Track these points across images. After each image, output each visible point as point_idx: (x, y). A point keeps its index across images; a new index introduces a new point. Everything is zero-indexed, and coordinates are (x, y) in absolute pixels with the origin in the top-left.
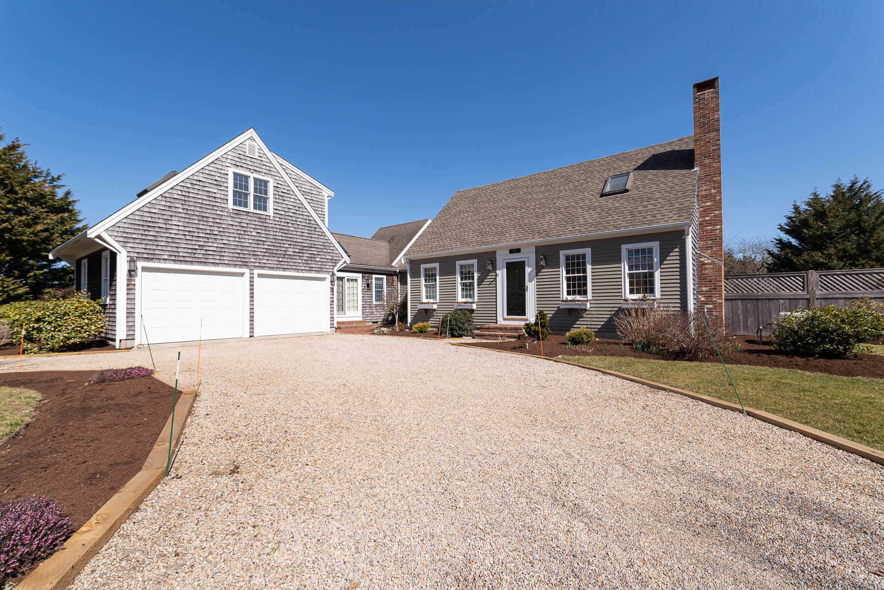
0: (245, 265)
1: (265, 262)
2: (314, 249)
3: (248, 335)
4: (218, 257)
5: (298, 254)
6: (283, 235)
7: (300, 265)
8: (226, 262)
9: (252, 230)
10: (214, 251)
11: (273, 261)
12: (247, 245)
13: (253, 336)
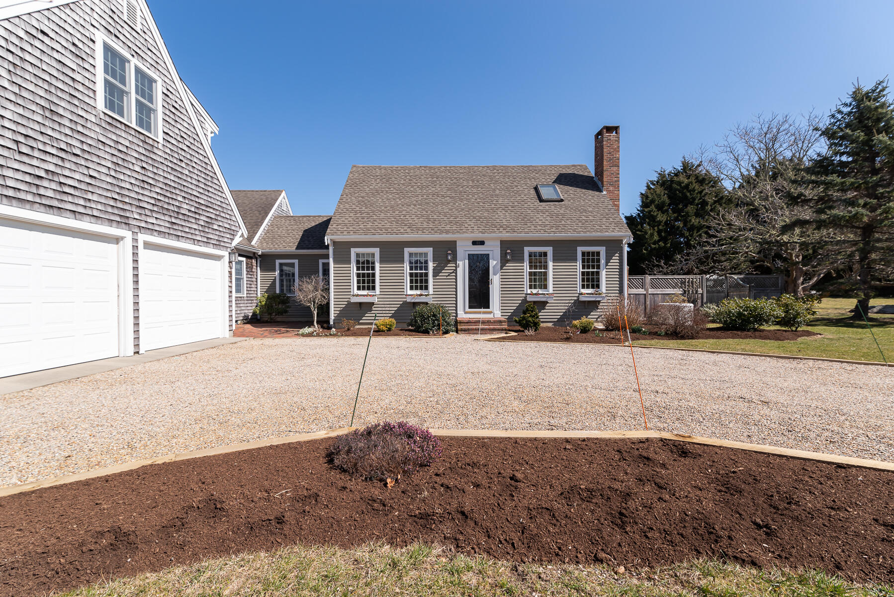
0: (124, 222)
1: (154, 221)
2: (211, 210)
3: (131, 351)
4: (82, 202)
5: (194, 216)
6: (176, 180)
7: (197, 233)
8: (96, 213)
9: (134, 161)
10: (75, 187)
11: (163, 222)
12: (128, 186)
13: (138, 353)
